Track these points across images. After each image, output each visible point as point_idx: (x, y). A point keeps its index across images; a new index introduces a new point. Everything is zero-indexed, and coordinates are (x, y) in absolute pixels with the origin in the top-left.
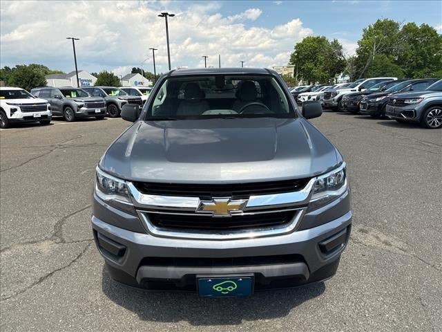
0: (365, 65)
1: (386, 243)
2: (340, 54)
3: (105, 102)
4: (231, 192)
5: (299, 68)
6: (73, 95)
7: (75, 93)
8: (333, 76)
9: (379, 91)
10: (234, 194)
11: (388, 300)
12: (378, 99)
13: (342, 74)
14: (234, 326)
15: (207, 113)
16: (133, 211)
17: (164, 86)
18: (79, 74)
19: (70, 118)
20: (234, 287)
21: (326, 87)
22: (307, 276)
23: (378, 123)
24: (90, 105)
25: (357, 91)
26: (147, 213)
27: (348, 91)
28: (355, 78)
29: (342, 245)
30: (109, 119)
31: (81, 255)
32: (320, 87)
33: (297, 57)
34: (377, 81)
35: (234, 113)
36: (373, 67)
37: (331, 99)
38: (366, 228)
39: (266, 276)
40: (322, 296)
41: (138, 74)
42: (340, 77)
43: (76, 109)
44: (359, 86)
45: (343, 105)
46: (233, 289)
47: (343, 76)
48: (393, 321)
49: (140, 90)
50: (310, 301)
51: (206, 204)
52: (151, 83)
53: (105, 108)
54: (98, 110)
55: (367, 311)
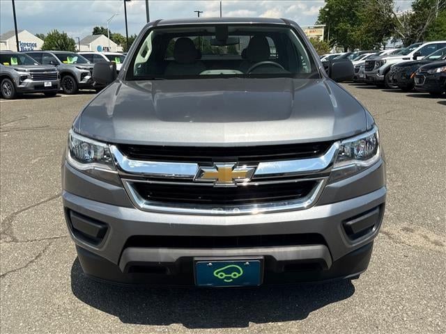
0: (425, 24)
1: (436, 243)
2: (390, 11)
3: (58, 72)
4: (237, 157)
5: (332, 30)
6: (14, 62)
7: (16, 59)
8: (380, 41)
9: (441, 59)
10: (240, 160)
11: (432, 303)
12: (439, 70)
13: (392, 38)
14: (240, 329)
15: (205, 73)
16: (117, 181)
17: (149, 40)
18: (18, 35)
19: (9, 94)
20: (239, 272)
21: (368, 54)
22: (329, 264)
23: (440, 103)
24: (37, 76)
25: (412, 60)
26: (135, 183)
27: (398, 60)
28: (409, 42)
29: (374, 229)
30: (63, 95)
31: (40, 255)
32: (360, 54)
33: (328, 13)
34: (439, 46)
35: (239, 72)
36: (436, 28)
37: (374, 71)
38: (412, 227)
39: (278, 259)
40: (350, 299)
41: (103, 35)
42: (389, 41)
43: (17, 81)
44: (413, 52)
45: (391, 79)
46: (238, 275)
47: (394, 41)
48: (437, 325)
49: (107, 56)
50: (335, 304)
51: (207, 170)
52: (120, 49)
53: (58, 80)
54: (48, 84)
55: (405, 315)
